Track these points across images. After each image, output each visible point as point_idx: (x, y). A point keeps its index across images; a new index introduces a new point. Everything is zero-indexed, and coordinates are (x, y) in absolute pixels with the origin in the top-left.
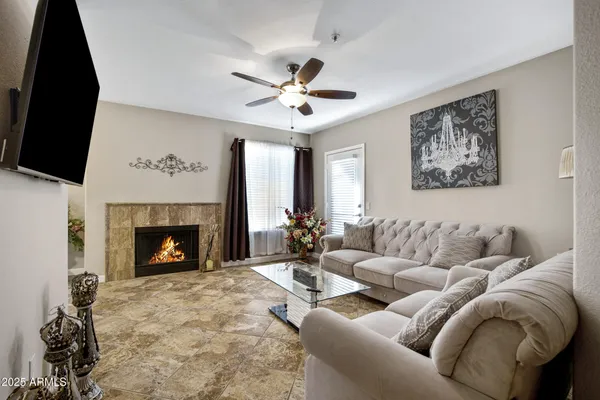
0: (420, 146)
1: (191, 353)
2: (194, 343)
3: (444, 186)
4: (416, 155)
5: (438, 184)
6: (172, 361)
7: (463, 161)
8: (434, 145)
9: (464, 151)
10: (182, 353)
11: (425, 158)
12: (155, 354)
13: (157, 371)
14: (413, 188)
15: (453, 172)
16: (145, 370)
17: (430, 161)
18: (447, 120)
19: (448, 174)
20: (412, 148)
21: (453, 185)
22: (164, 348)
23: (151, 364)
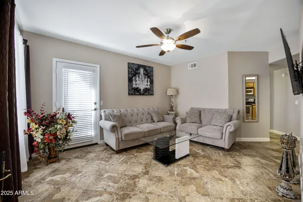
0: (132, 77)
1: (227, 180)
2: (220, 182)
3: (141, 94)
4: (130, 80)
5: (139, 94)
6: (238, 182)
7: (146, 87)
8: (137, 79)
9: (146, 84)
10: (230, 182)
11: (134, 83)
12: (242, 192)
13: (248, 184)
14: (129, 94)
15: (143, 90)
16: (253, 188)
17: (136, 84)
18: (142, 71)
19: (142, 90)
20: (129, 77)
21: (143, 95)
22: (234, 191)
23: (247, 188)
